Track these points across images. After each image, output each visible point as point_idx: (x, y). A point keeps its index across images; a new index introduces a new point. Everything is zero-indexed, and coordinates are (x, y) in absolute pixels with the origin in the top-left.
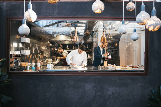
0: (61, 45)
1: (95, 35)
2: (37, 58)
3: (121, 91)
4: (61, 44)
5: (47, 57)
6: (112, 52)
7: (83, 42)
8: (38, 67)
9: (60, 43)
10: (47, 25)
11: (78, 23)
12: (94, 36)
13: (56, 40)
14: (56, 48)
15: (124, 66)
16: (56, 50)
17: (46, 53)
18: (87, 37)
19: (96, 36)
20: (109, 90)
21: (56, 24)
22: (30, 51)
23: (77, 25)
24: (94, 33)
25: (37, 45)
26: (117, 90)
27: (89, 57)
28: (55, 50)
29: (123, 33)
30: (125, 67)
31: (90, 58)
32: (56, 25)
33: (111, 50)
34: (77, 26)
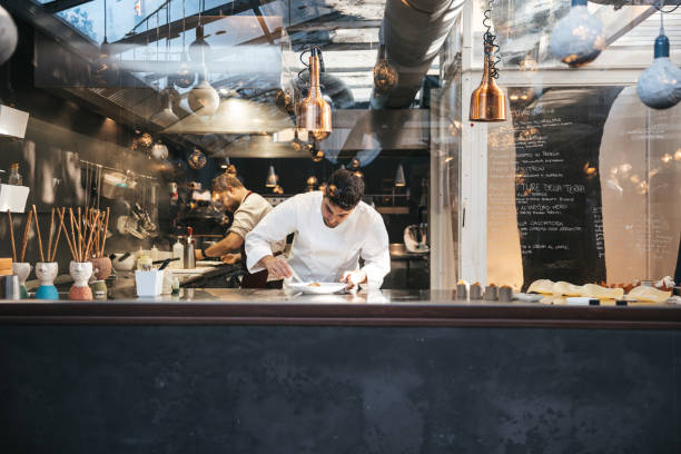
0: (233, 168)
1: (443, 101)
2: (70, 232)
3: (583, 424)
4: (234, 161)
5: (140, 236)
6: (551, 204)
7: (370, 144)
8: (77, 284)
9: (221, 153)
10: (138, 31)
11: (335, 25)
12: (438, 103)
13: (197, 129)
14: (197, 186)
15: (621, 286)
16: (197, 196)
17: (132, 215)
18: (397, 114)
19: (447, 106)
20: (508, 418)
21: (189, 27)
22: (26, 191)
23: (331, 36)
24: (437, 86)
25: (69, 154)
26: (560, 416)
27: (410, 243)
28: (190, 199)
29: (574, 57)
30: (627, 290)
31: (420, 251)
32: (191, 34)
33: (542, 189)
34: (331, 45)
